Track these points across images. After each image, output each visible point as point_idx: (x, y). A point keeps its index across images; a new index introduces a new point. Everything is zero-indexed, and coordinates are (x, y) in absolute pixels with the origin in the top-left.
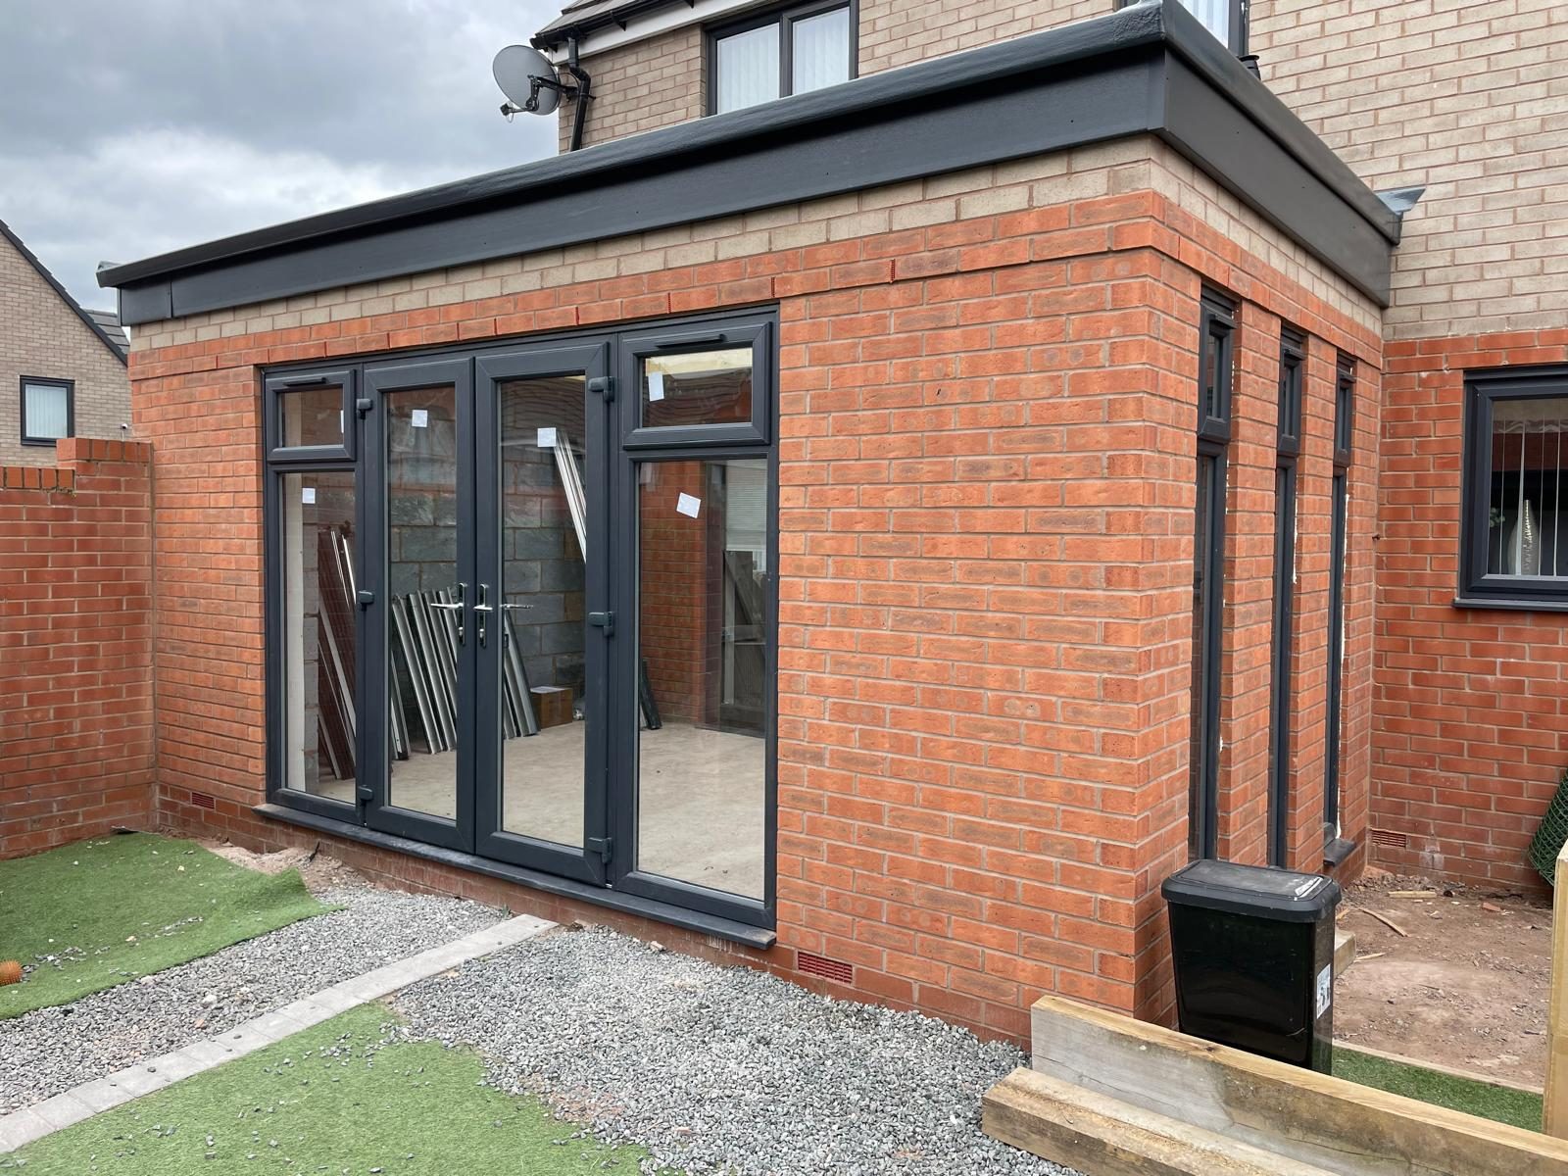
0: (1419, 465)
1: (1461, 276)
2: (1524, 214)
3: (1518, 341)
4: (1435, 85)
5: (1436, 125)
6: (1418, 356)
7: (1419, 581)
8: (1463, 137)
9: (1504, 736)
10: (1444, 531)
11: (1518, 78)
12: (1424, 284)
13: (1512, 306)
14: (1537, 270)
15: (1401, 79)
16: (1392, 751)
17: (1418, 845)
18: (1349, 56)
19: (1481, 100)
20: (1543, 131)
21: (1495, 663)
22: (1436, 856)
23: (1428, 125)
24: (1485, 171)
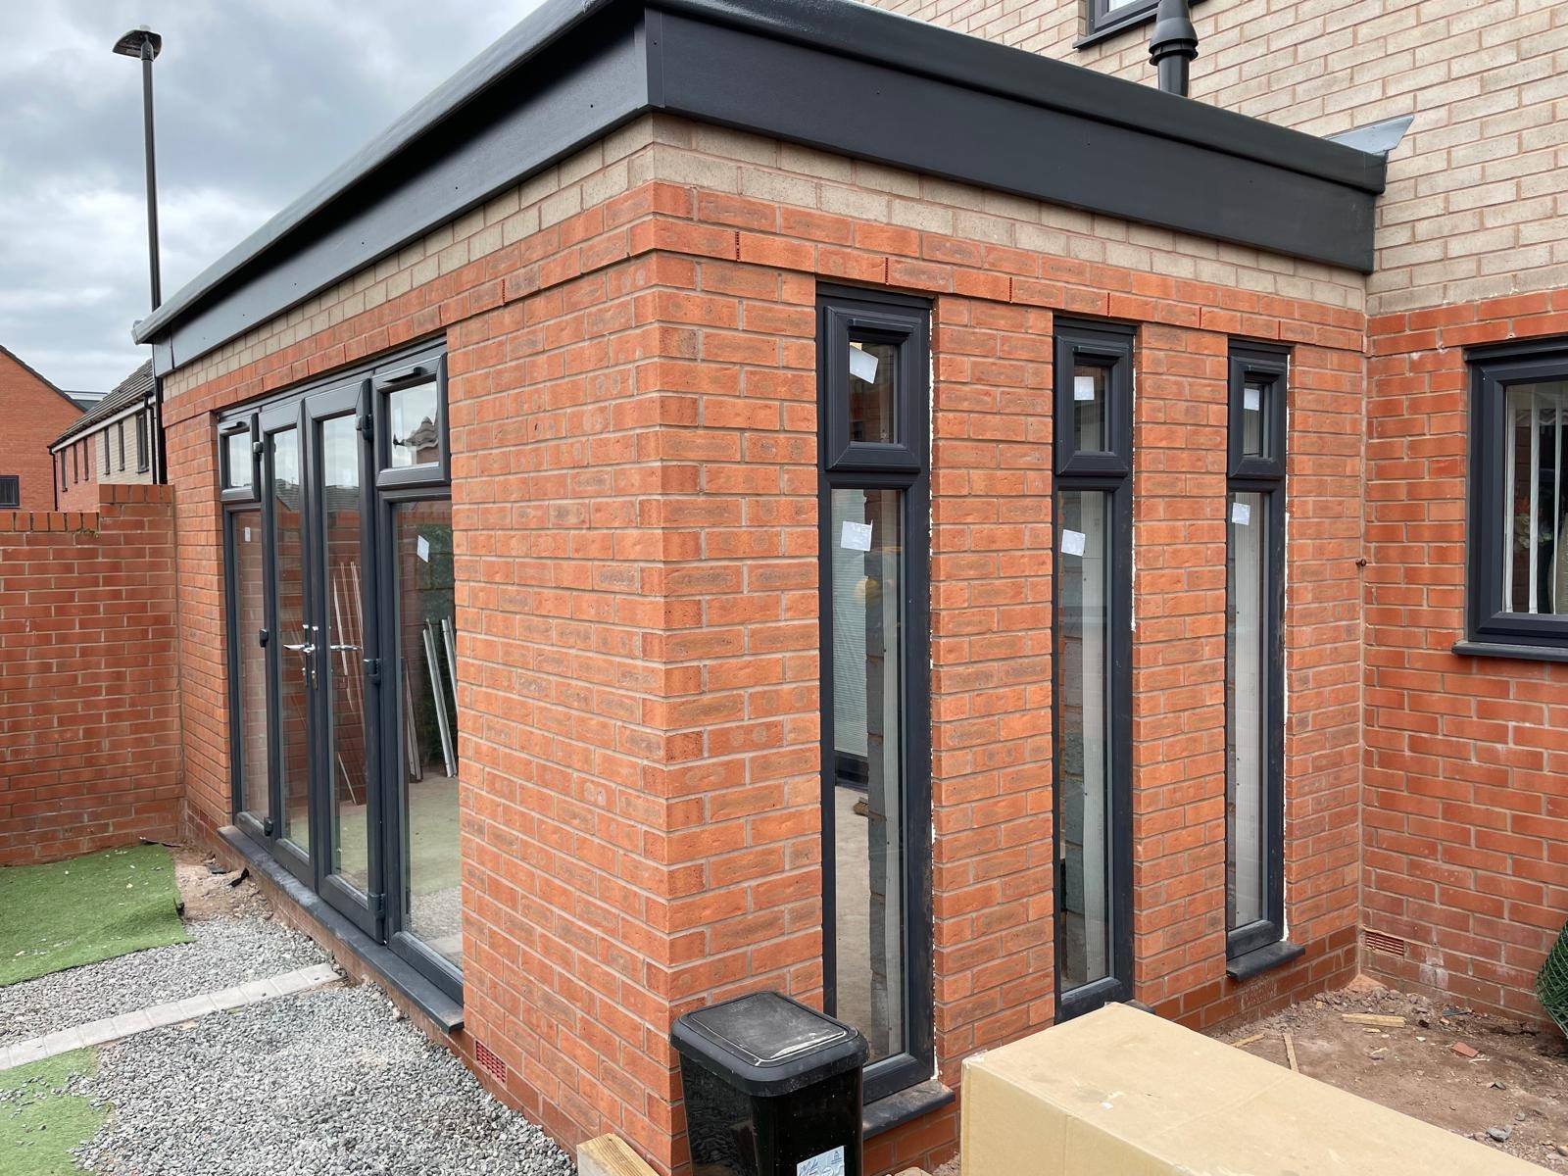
0: (1412, 472)
1: (1456, 227)
2: (1532, 139)
3: (1526, 306)
5: (1424, 36)
6: (1408, 332)
7: (1414, 619)
8: (1456, 48)
9: (1519, 823)
10: (1442, 556)
12: (1414, 241)
13: (1519, 260)
14: (1549, 212)
16: (1388, 833)
17: (1417, 953)
20: (1552, 27)
21: (1507, 727)
22: (1439, 971)
23: (1414, 37)
24: (1482, 87)
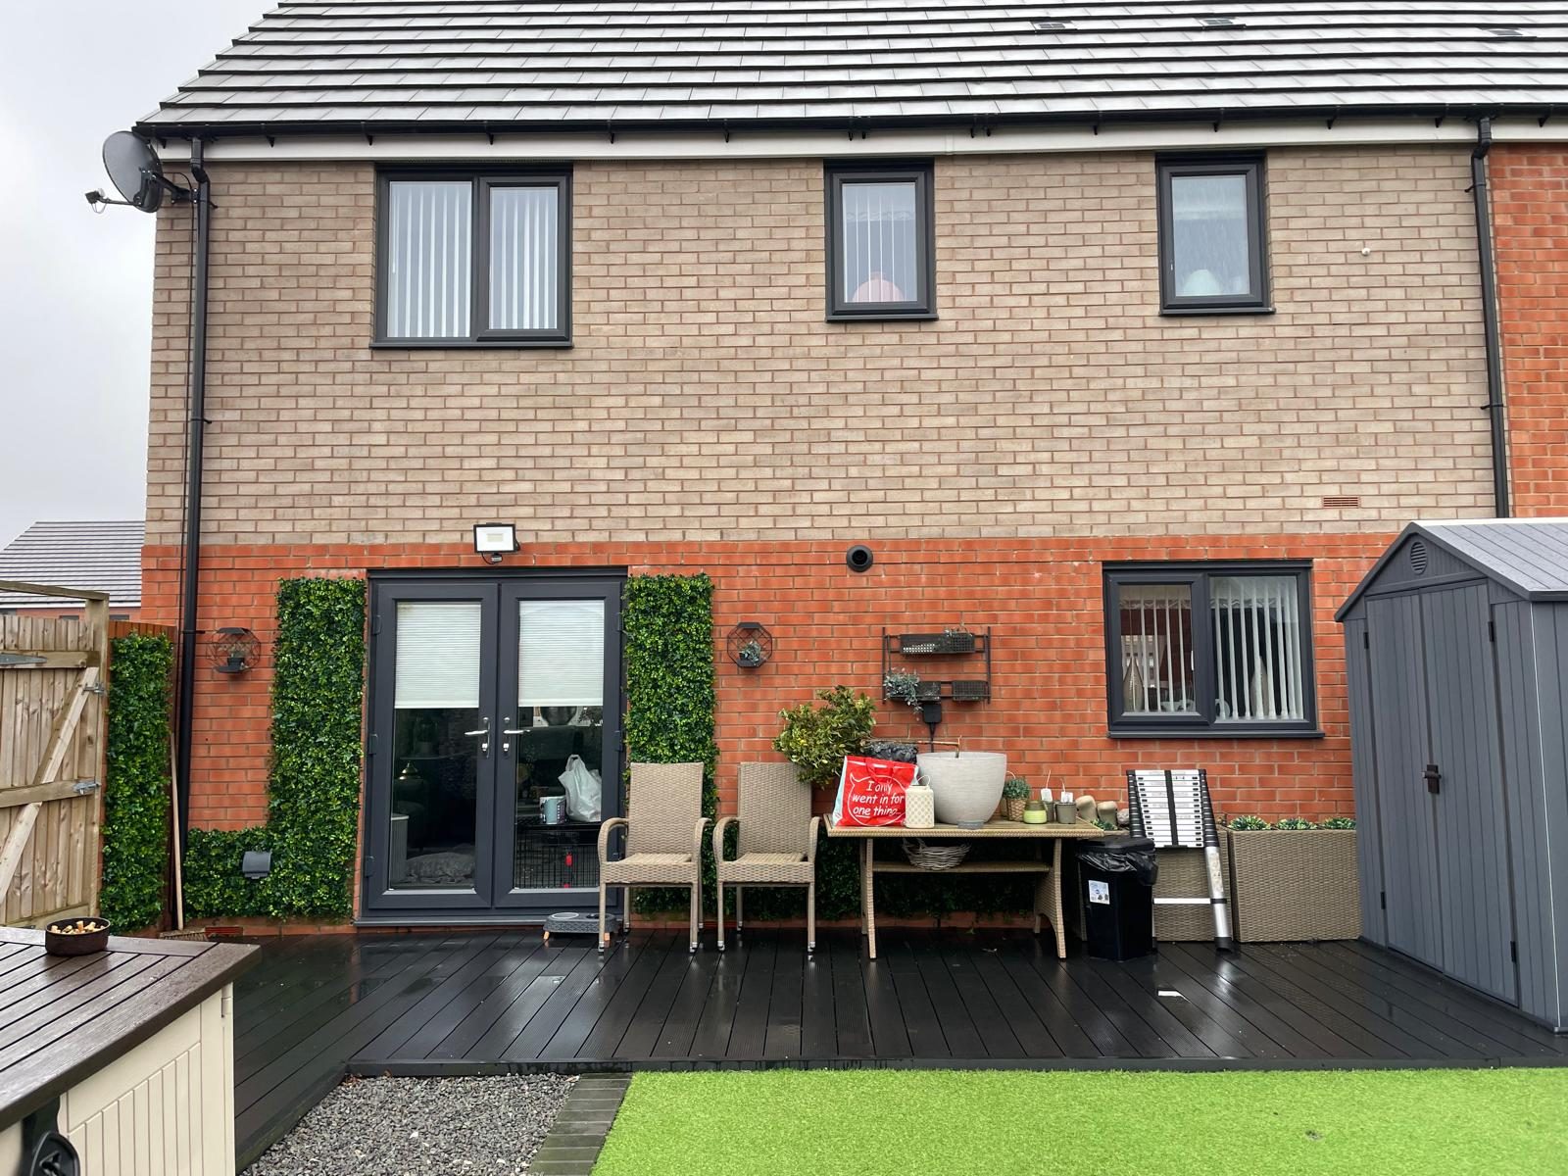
0: (1077, 631)
1: (1095, 495)
2: (1134, 455)
3: (1137, 543)
4: (1072, 356)
5: (1074, 385)
6: (1072, 550)
8: (1092, 396)
10: (1094, 681)
11: (1126, 360)
13: (1130, 518)
14: (1146, 496)
15: (1048, 348)
18: (1011, 325)
19: (1103, 372)
20: (1143, 399)
23: (1069, 384)
24: (1107, 421)
